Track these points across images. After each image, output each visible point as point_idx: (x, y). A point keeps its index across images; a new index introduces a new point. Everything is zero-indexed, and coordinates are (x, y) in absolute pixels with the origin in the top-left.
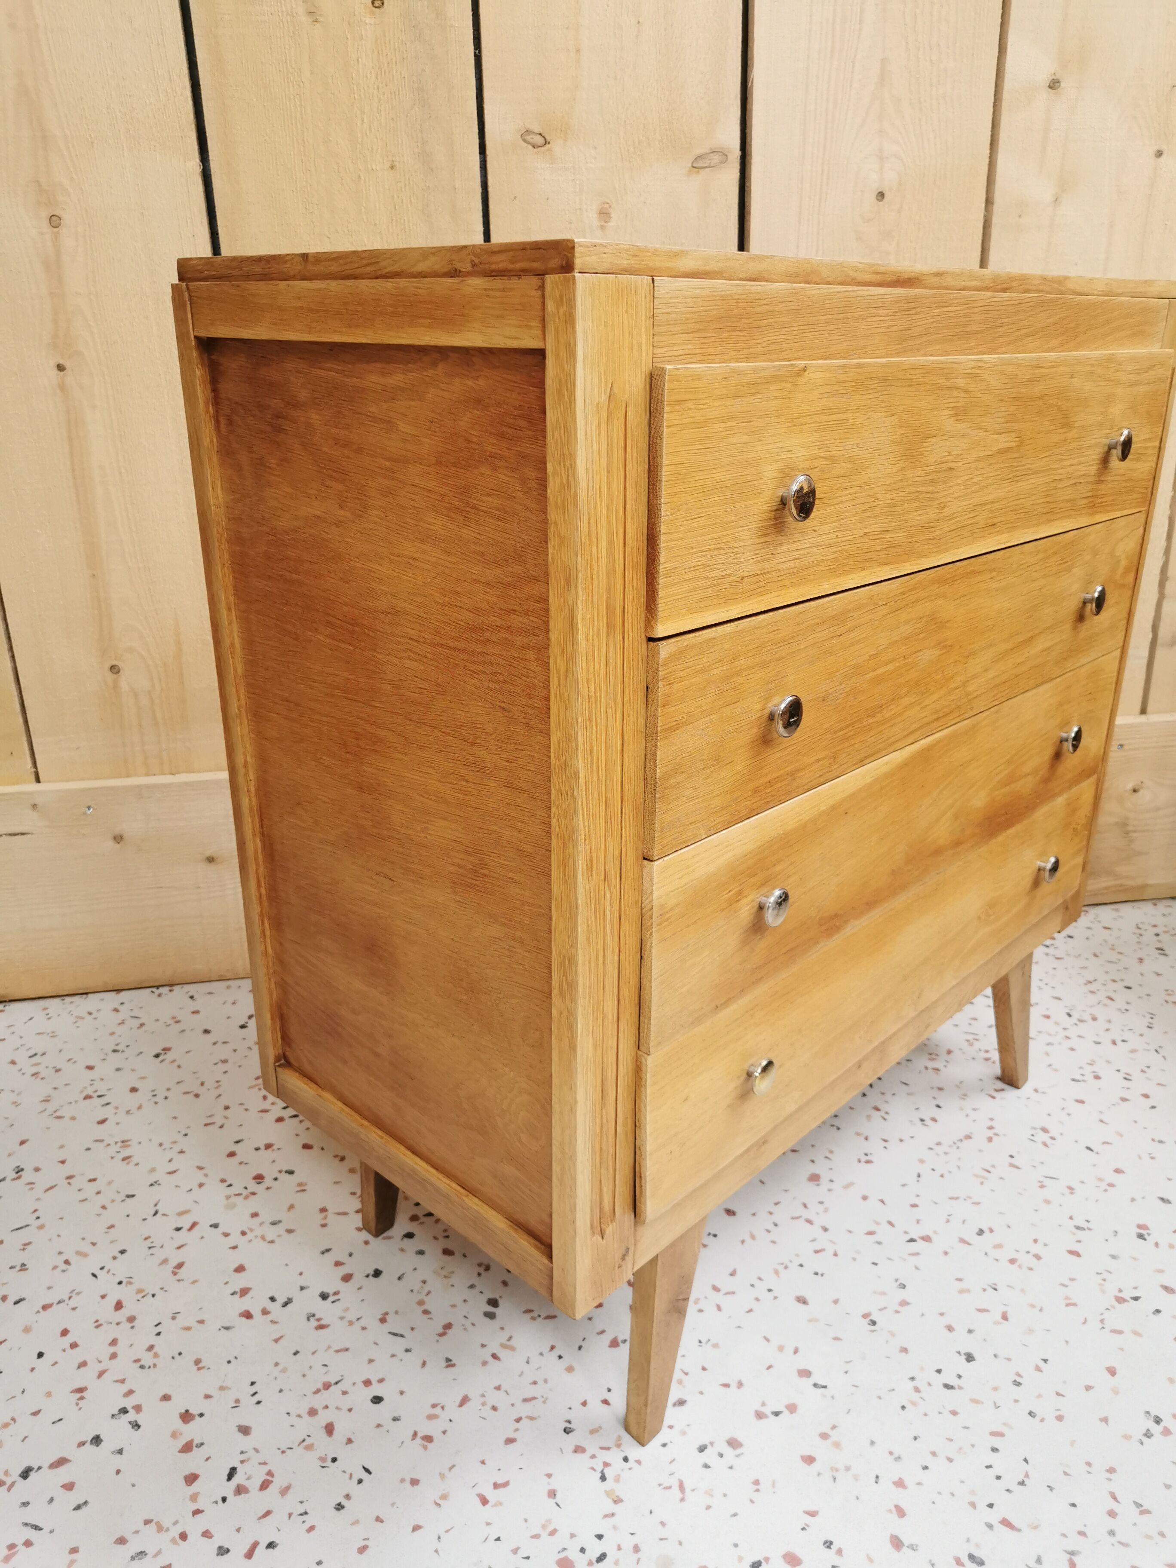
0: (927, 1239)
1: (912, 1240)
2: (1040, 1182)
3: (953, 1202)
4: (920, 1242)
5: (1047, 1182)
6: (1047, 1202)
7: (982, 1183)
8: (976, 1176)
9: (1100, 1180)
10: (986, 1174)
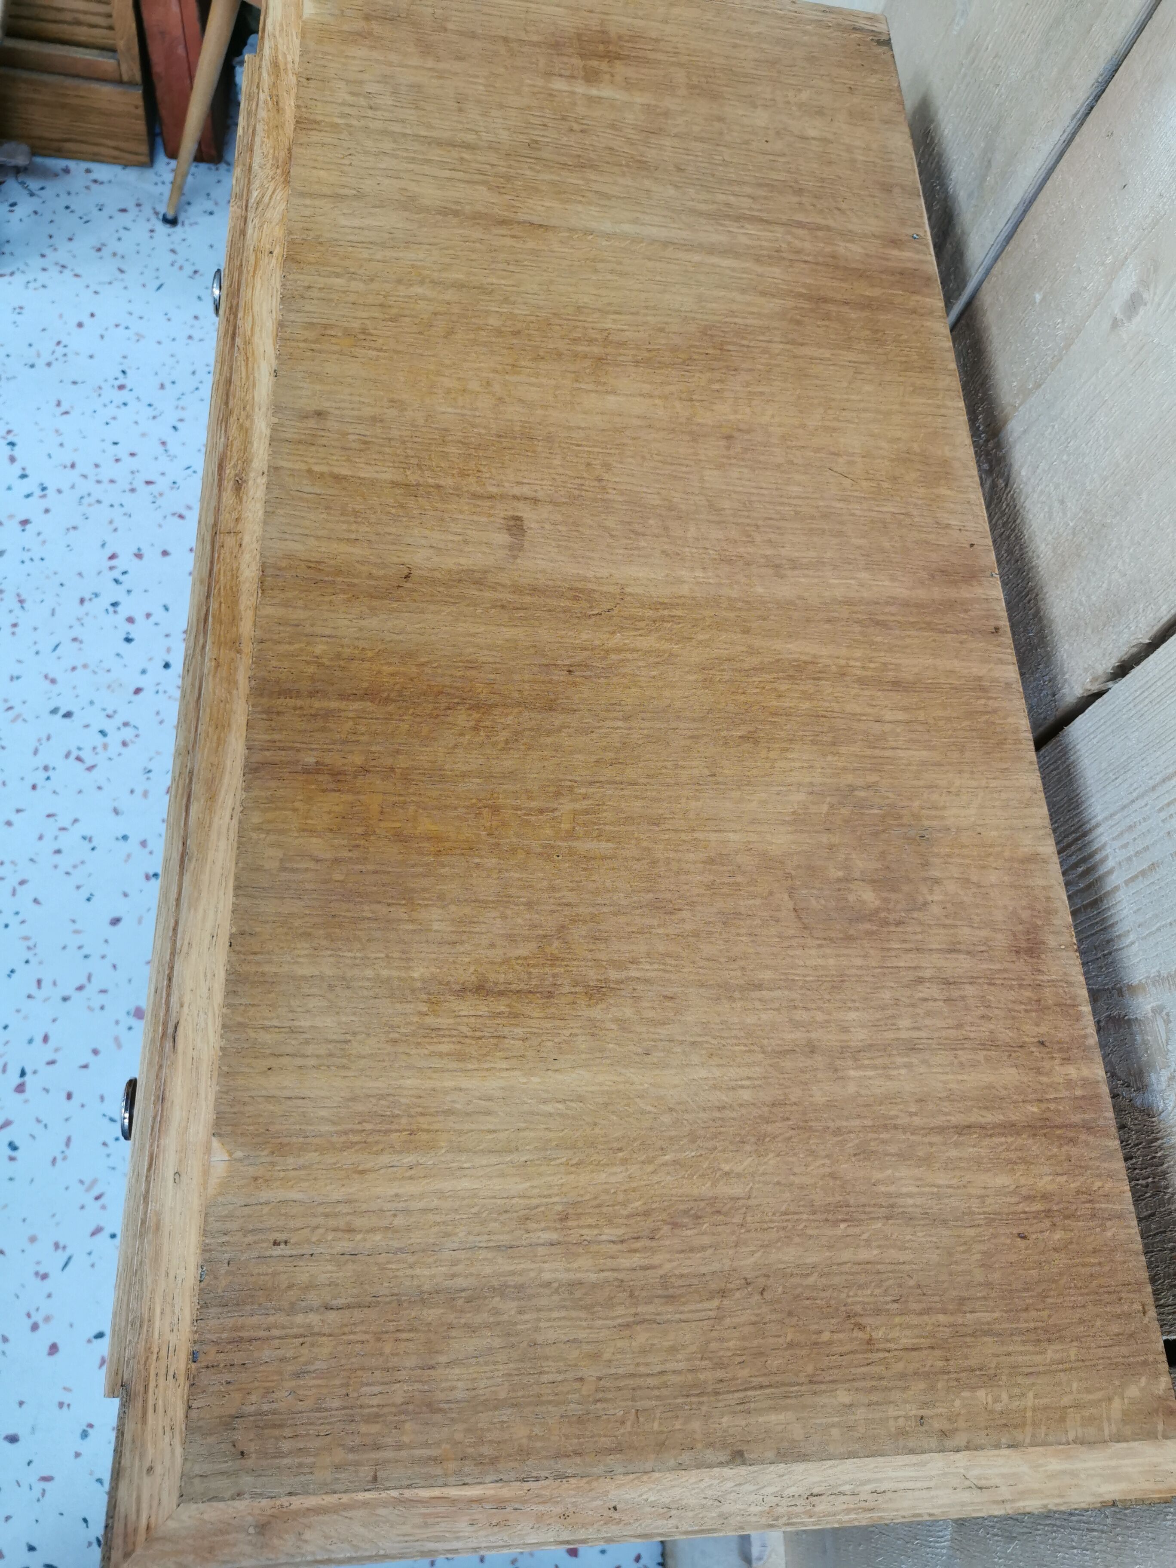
0: (20, 1089)
1: (23, 1073)
2: (64, 1248)
3: (64, 1139)
4: (19, 1081)
5: (62, 1257)
6: (33, 1239)
7: (81, 1182)
8: (94, 1182)
9: (47, 1319)
10: (96, 1192)
